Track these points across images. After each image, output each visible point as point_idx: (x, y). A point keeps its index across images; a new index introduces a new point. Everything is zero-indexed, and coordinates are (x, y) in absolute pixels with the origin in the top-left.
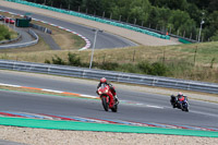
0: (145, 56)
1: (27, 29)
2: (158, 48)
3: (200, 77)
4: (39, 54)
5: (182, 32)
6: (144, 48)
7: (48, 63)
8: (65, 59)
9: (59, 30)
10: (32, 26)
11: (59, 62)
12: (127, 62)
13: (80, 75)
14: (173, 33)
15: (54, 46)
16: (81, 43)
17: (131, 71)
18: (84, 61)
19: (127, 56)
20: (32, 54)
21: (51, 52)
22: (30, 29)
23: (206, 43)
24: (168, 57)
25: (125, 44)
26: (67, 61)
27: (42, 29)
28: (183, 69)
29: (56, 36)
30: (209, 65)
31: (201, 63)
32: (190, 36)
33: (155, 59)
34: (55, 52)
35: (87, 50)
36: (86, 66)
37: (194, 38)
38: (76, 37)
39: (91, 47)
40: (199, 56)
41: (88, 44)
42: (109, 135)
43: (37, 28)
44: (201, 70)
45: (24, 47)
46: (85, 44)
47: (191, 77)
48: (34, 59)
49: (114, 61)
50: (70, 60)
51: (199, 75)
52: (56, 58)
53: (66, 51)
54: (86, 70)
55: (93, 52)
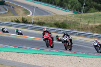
0: (57, 19)
1: (2, 6)
2: (63, 16)
3: (83, 29)
4: (8, 17)
5: (75, 8)
6: (57, 16)
7: (13, 21)
8: (20, 20)
10: (5, 4)
12: (49, 22)
13: (27, 28)
14: (70, 9)
15: (15, 14)
16: (28, 13)
17: (51, 26)
18: (29, 21)
19: (49, 19)
20: (5, 17)
21: (14, 17)
22: (4, 6)
23: (86, 14)
24: (68, 20)
25: (48, 14)
27: (10, 6)
28: (75, 26)
29: (16, 9)
30: (87, 24)
31: (83, 23)
32: (78, 10)
33: (62, 21)
34: (16, 16)
35: (31, 16)
36: (30, 23)
37: (80, 11)
38: (25, 10)
40: (83, 20)
41: (31, 13)
42: (40, 55)
43: (7, 5)
44: (83, 26)
45: (1, 14)
47: (79, 29)
48: (6, 20)
49: (43, 21)
50: (23, 20)
51: (82, 29)
52: (16, 20)
53: (21, 16)
54: (30, 25)
55: (33, 17)
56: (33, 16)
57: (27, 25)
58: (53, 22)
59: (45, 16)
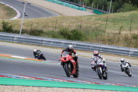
0: (65, 25)
2: (76, 18)
3: (111, 41)
5: (96, 4)
6: (64, 18)
12: (51, 29)
13: (12, 40)
14: (88, 5)
16: (12, 13)
17: (54, 37)
18: (15, 29)
19: (50, 24)
23: (115, 14)
24: (84, 25)
25: (49, 14)
28: (96, 35)
30: (117, 32)
31: (111, 30)
32: (102, 8)
33: (73, 27)
35: (18, 19)
36: (17, 32)
37: (105, 10)
38: (8, 9)
39: (21, 17)
40: (110, 24)
41: (19, 15)
44: (111, 36)
46: (16, 14)
47: (104, 41)
49: (39, 28)
50: (4, 27)
51: (109, 40)
53: (1, 20)
54: (16, 36)
56: (23, 19)
57: (12, 35)
58: (57, 30)
59: (43, 19)
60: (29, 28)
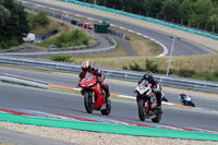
1: (104, 35)
4: (116, 60)
7: (126, 69)
8: (142, 65)
9: (137, 37)
10: (110, 32)
11: (136, 69)
12: (205, 69)
15: (131, 52)
16: (158, 50)
17: (208, 79)
18: (161, 68)
19: (204, 64)
20: (110, 60)
21: (128, 58)
22: (108, 35)
25: (202, 52)
26: (144, 68)
27: (120, 35)
29: (134, 43)
34: (133, 58)
35: (165, 57)
36: (163, 72)
38: (153, 44)
39: (168, 54)
41: (166, 51)
43: (115, 34)
45: (102, 52)
46: (162, 51)
48: (111, 65)
49: (191, 68)
50: (148, 66)
52: (133, 65)
53: (144, 58)
54: (162, 77)
55: (171, 59)
56: (170, 57)
59: (195, 57)
60: (178, 68)
